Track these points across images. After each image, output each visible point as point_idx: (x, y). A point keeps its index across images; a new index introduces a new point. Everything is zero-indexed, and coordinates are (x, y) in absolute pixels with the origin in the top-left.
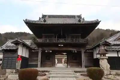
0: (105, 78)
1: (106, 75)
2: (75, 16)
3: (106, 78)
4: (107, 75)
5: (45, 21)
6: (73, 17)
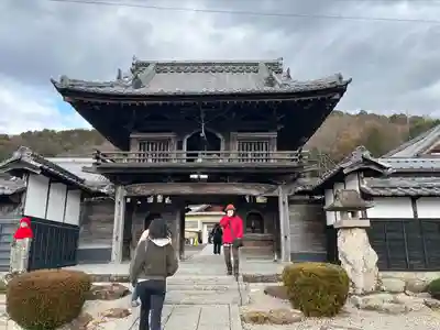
0: (358, 306)
1: (360, 291)
2: (256, 64)
3: (361, 303)
4: (366, 293)
5: (138, 84)
6: (251, 67)
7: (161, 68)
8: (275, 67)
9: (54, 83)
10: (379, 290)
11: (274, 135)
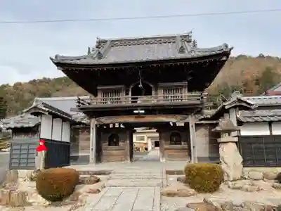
0: (229, 187)
1: (232, 179)
2: (175, 37)
3: (231, 186)
4: (234, 180)
5: (100, 56)
6: (170, 40)
7: (114, 43)
8: (186, 38)
9: (52, 59)
10: (242, 178)
11: (186, 83)
